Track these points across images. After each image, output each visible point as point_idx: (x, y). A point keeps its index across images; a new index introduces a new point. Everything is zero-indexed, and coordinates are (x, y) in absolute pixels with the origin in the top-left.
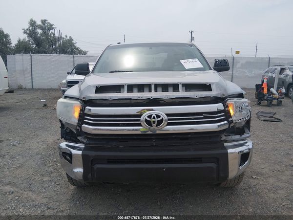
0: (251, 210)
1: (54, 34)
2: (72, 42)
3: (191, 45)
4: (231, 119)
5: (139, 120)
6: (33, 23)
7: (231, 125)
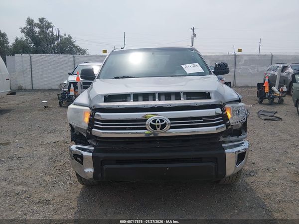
0: (247, 205)
1: (52, 33)
2: (71, 41)
3: (192, 50)
4: (228, 122)
5: (145, 125)
6: (30, 22)
7: (229, 128)
